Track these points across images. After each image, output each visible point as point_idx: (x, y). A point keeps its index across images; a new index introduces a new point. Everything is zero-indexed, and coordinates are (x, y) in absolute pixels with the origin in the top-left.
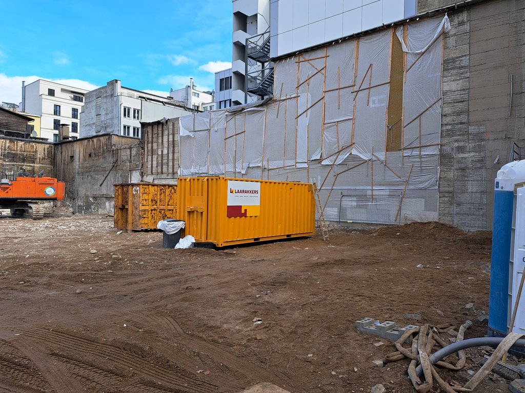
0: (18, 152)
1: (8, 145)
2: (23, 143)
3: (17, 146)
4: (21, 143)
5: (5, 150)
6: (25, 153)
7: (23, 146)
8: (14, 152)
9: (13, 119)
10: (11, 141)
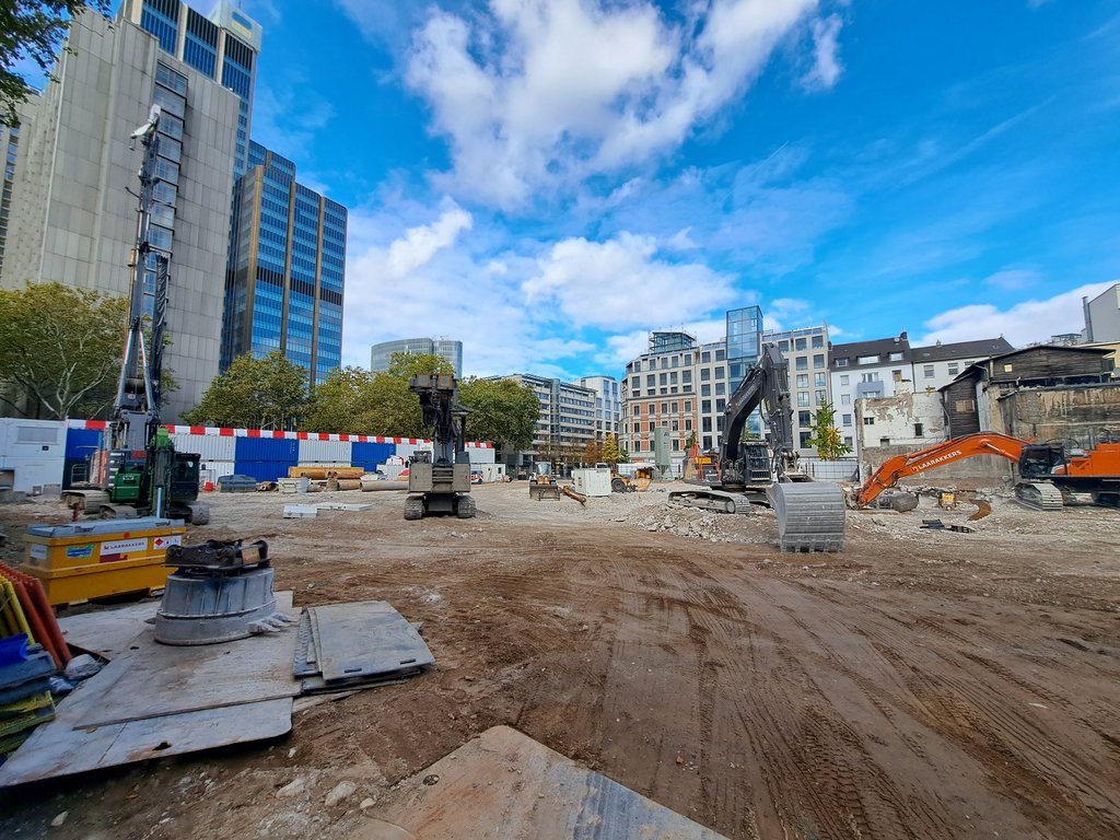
0: (1092, 406)
1: (1072, 397)
2: (1098, 391)
3: (1089, 396)
4: (1094, 392)
5: (1068, 405)
6: (1106, 406)
7: (1101, 396)
8: (1085, 406)
9: (1076, 358)
10: (1077, 390)
